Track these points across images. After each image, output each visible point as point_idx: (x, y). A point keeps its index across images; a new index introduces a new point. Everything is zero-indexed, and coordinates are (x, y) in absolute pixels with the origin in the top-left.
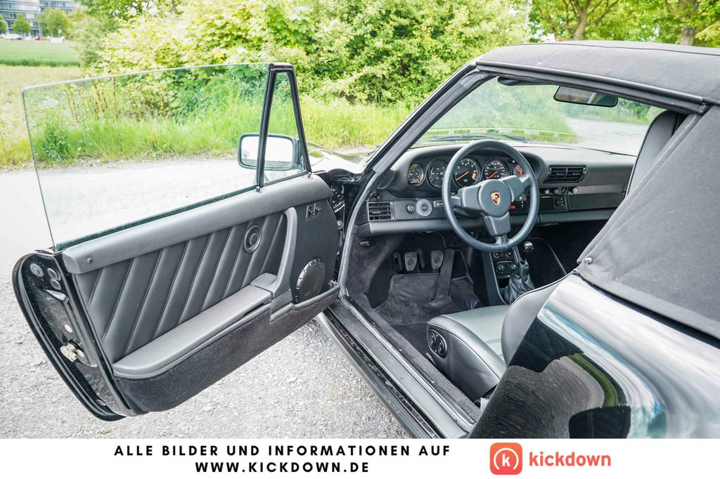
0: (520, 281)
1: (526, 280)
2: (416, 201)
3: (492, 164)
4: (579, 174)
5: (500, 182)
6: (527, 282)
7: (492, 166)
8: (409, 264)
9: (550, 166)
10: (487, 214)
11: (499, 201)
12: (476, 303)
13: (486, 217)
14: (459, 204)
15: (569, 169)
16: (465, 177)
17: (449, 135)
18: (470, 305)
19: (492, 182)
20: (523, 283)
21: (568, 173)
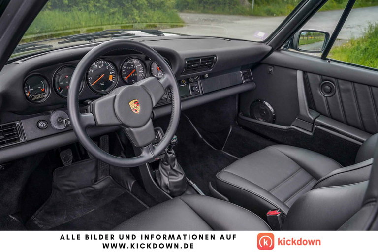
0: (169, 167)
1: (174, 166)
2: (50, 114)
3: (129, 62)
4: (211, 63)
5: (138, 88)
6: (175, 168)
7: (129, 65)
8: (65, 160)
9: (186, 59)
10: (128, 127)
11: (139, 109)
12: (133, 183)
13: (127, 129)
14: (93, 122)
15: (202, 60)
16: (101, 81)
17: (81, 34)
18: (128, 184)
19: (129, 87)
20: (172, 169)
21: (202, 63)
